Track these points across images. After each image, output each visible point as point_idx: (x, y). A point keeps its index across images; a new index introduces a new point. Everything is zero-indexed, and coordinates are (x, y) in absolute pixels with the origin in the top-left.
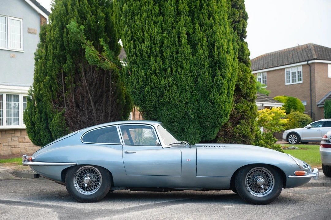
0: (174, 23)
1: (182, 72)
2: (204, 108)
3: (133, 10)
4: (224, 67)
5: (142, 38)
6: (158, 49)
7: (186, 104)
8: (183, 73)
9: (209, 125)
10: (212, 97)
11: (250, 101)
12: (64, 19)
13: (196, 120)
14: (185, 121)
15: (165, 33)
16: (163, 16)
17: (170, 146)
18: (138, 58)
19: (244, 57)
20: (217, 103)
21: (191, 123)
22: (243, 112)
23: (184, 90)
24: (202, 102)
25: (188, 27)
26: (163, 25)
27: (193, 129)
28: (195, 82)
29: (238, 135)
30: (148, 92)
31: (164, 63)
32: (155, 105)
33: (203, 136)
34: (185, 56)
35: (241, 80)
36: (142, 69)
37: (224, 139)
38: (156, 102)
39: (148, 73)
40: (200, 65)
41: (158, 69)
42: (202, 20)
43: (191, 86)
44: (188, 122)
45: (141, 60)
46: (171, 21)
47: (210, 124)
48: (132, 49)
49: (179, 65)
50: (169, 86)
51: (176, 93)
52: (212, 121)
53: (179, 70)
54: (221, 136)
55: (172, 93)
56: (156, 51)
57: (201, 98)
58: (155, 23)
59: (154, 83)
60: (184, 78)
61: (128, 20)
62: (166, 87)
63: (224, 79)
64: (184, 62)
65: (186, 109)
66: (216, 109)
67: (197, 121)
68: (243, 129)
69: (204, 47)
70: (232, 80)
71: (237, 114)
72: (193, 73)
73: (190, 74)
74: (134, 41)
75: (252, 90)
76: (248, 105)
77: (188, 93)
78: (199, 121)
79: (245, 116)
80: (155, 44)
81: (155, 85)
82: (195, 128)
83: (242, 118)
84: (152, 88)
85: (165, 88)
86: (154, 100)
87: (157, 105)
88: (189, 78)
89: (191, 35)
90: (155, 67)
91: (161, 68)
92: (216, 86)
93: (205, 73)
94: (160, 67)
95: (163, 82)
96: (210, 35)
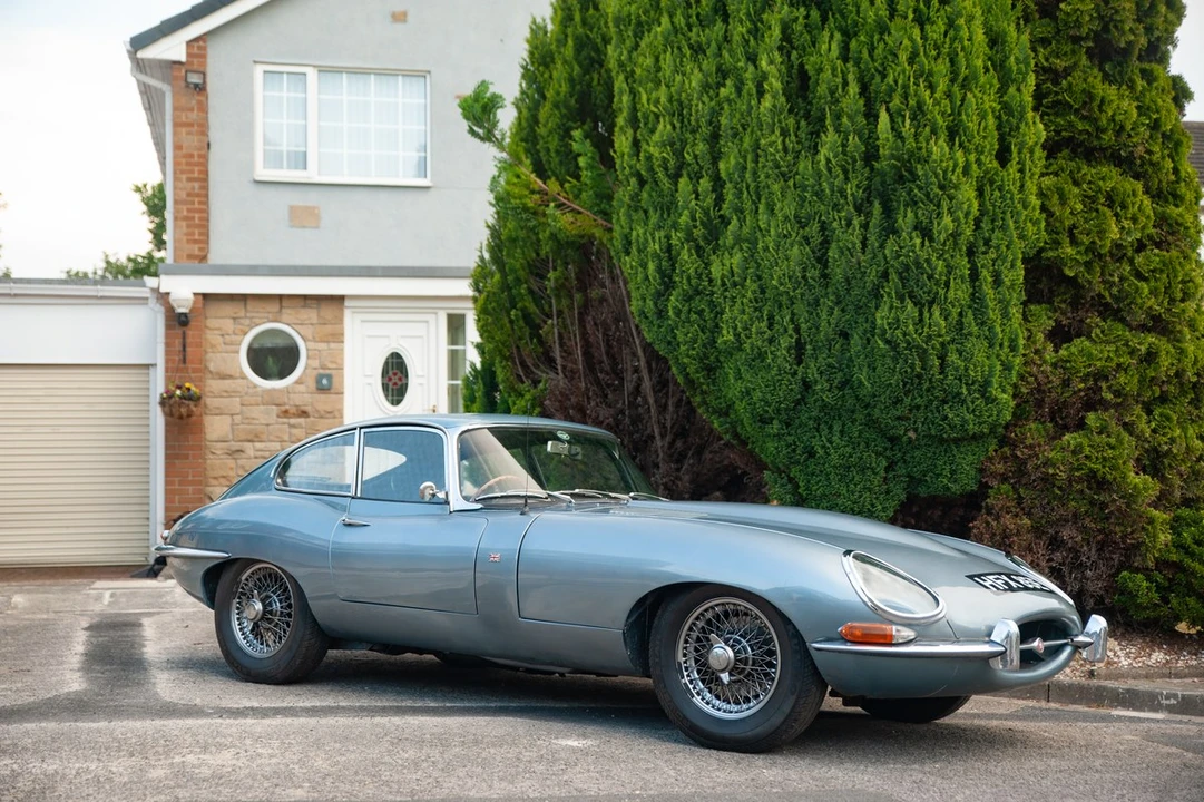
0: (752, 42)
1: (769, 226)
2: (869, 366)
3: (639, 16)
4: (928, 195)
5: (655, 114)
6: (701, 148)
7: (799, 349)
8: (773, 232)
9: (911, 434)
10: (882, 318)
11: (1143, 328)
12: (542, 75)
13: (853, 412)
14: (810, 418)
15: (728, 82)
16: (726, 21)
17: (479, 506)
18: (647, 187)
19: (1099, 138)
20: (909, 344)
21: (837, 428)
22: (1100, 376)
23: (785, 298)
24: (856, 341)
25: (804, 49)
26: (725, 54)
27: (848, 450)
28: (822, 260)
29: (1064, 476)
30: (678, 313)
31: (719, 201)
32: (706, 356)
33: (909, 476)
34: (778, 167)
35: (1074, 241)
36: (660, 227)
37: (1016, 490)
38: (704, 346)
39: (674, 241)
40: (833, 191)
41: (702, 223)
42: (851, 12)
43: (804, 277)
44: (826, 423)
45: (654, 194)
46: (743, 35)
47: (916, 430)
48: (626, 157)
49: (763, 201)
50: (735, 285)
51: (756, 309)
52: (921, 415)
53: (763, 218)
54: (1004, 479)
55: (743, 312)
56: (696, 157)
57: (856, 323)
58: (698, 50)
59: (689, 279)
60: (777, 251)
61: (625, 53)
62: (726, 290)
63: (927, 243)
64: (776, 187)
65: (801, 369)
66: (912, 366)
67: (859, 416)
68: (1087, 450)
69: (845, 120)
70: (994, 242)
71: (1066, 383)
72: (807, 229)
73: (798, 233)
74: (636, 128)
75: (1156, 280)
76: (1127, 345)
77: (800, 308)
78: (869, 415)
79: (1109, 396)
80: (693, 132)
81: (693, 282)
82: (859, 445)
83: (1093, 402)
84: (688, 299)
85: (722, 294)
86: (695, 342)
87: (712, 358)
88: (796, 249)
89: (813, 80)
90: (693, 219)
91: (710, 220)
92: (900, 274)
93: (849, 224)
94: (706, 213)
95: (716, 271)
96: (877, 70)
